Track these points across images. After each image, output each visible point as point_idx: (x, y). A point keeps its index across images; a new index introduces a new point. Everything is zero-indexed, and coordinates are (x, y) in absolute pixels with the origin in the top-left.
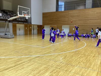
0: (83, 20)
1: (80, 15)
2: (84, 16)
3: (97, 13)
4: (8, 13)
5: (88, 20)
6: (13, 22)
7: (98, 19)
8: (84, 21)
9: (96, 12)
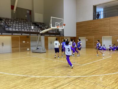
4: (40, 26)
6: (45, 35)
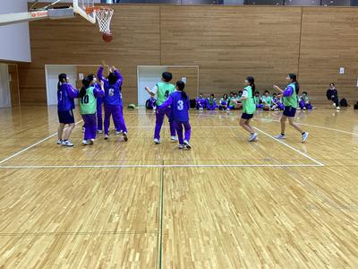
0: (218, 47)
1: (205, 26)
2: (219, 34)
3: (261, 24)
5: (235, 47)
7: (265, 46)
8: (220, 50)
9: (257, 21)
